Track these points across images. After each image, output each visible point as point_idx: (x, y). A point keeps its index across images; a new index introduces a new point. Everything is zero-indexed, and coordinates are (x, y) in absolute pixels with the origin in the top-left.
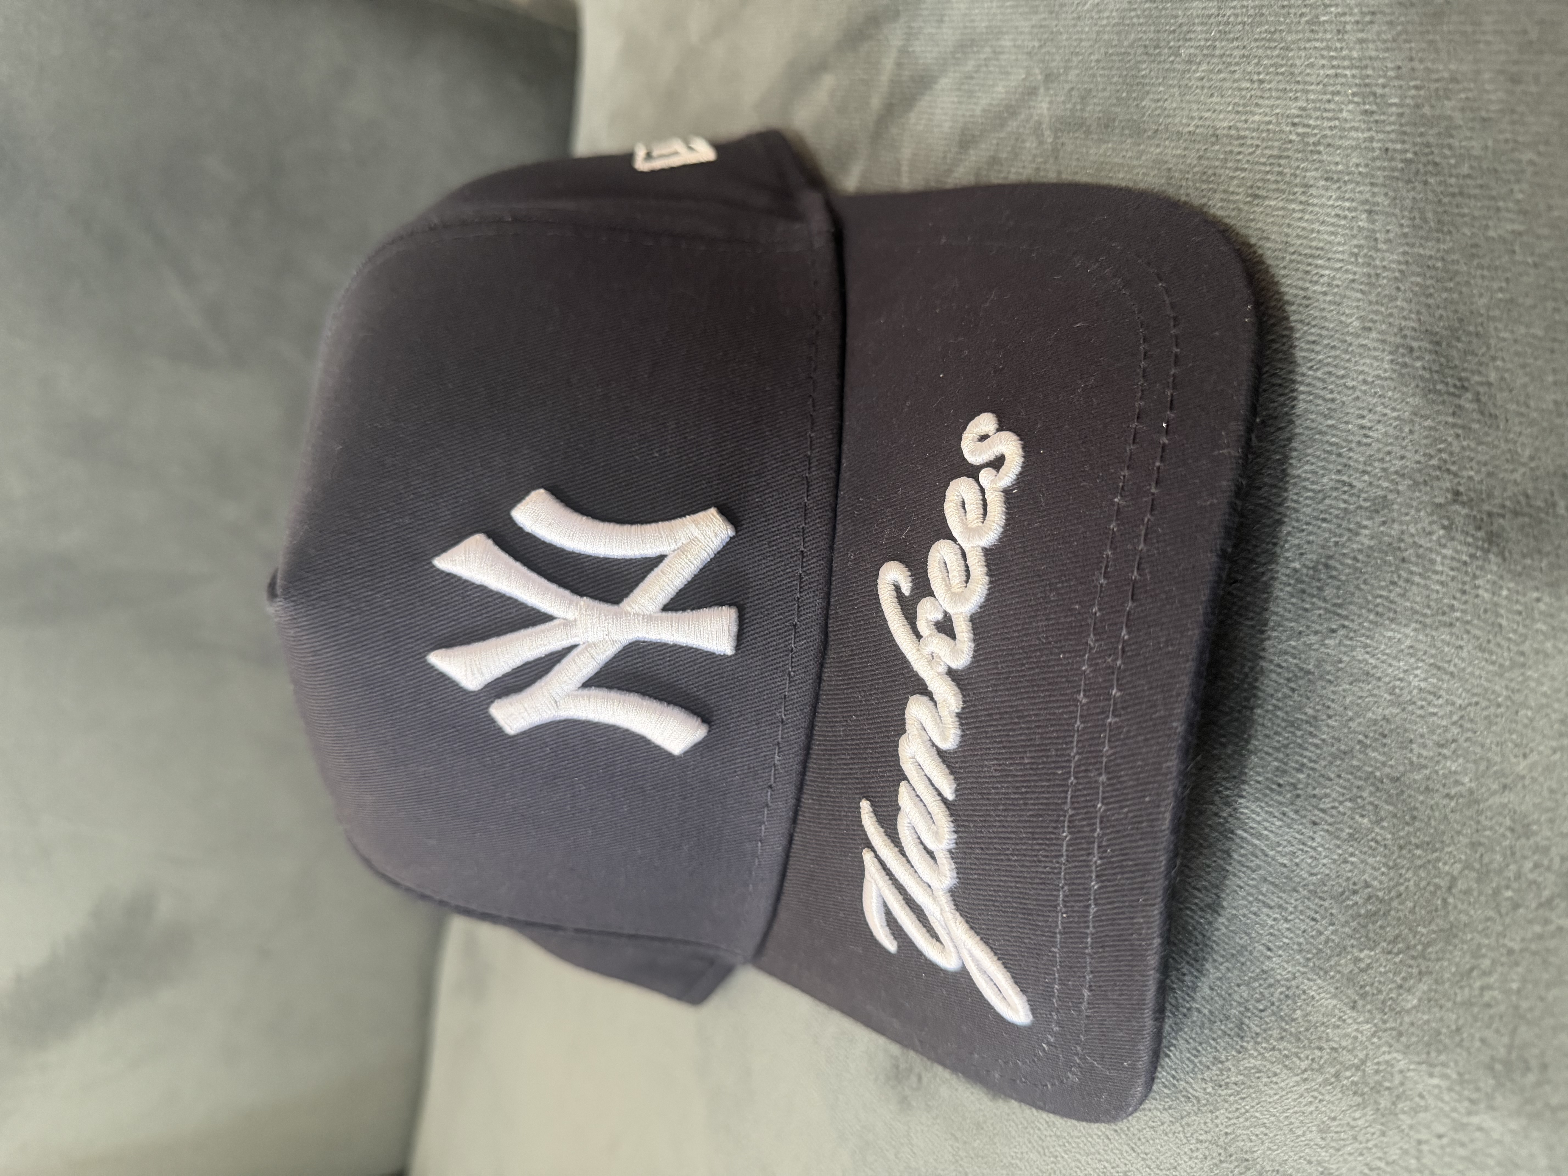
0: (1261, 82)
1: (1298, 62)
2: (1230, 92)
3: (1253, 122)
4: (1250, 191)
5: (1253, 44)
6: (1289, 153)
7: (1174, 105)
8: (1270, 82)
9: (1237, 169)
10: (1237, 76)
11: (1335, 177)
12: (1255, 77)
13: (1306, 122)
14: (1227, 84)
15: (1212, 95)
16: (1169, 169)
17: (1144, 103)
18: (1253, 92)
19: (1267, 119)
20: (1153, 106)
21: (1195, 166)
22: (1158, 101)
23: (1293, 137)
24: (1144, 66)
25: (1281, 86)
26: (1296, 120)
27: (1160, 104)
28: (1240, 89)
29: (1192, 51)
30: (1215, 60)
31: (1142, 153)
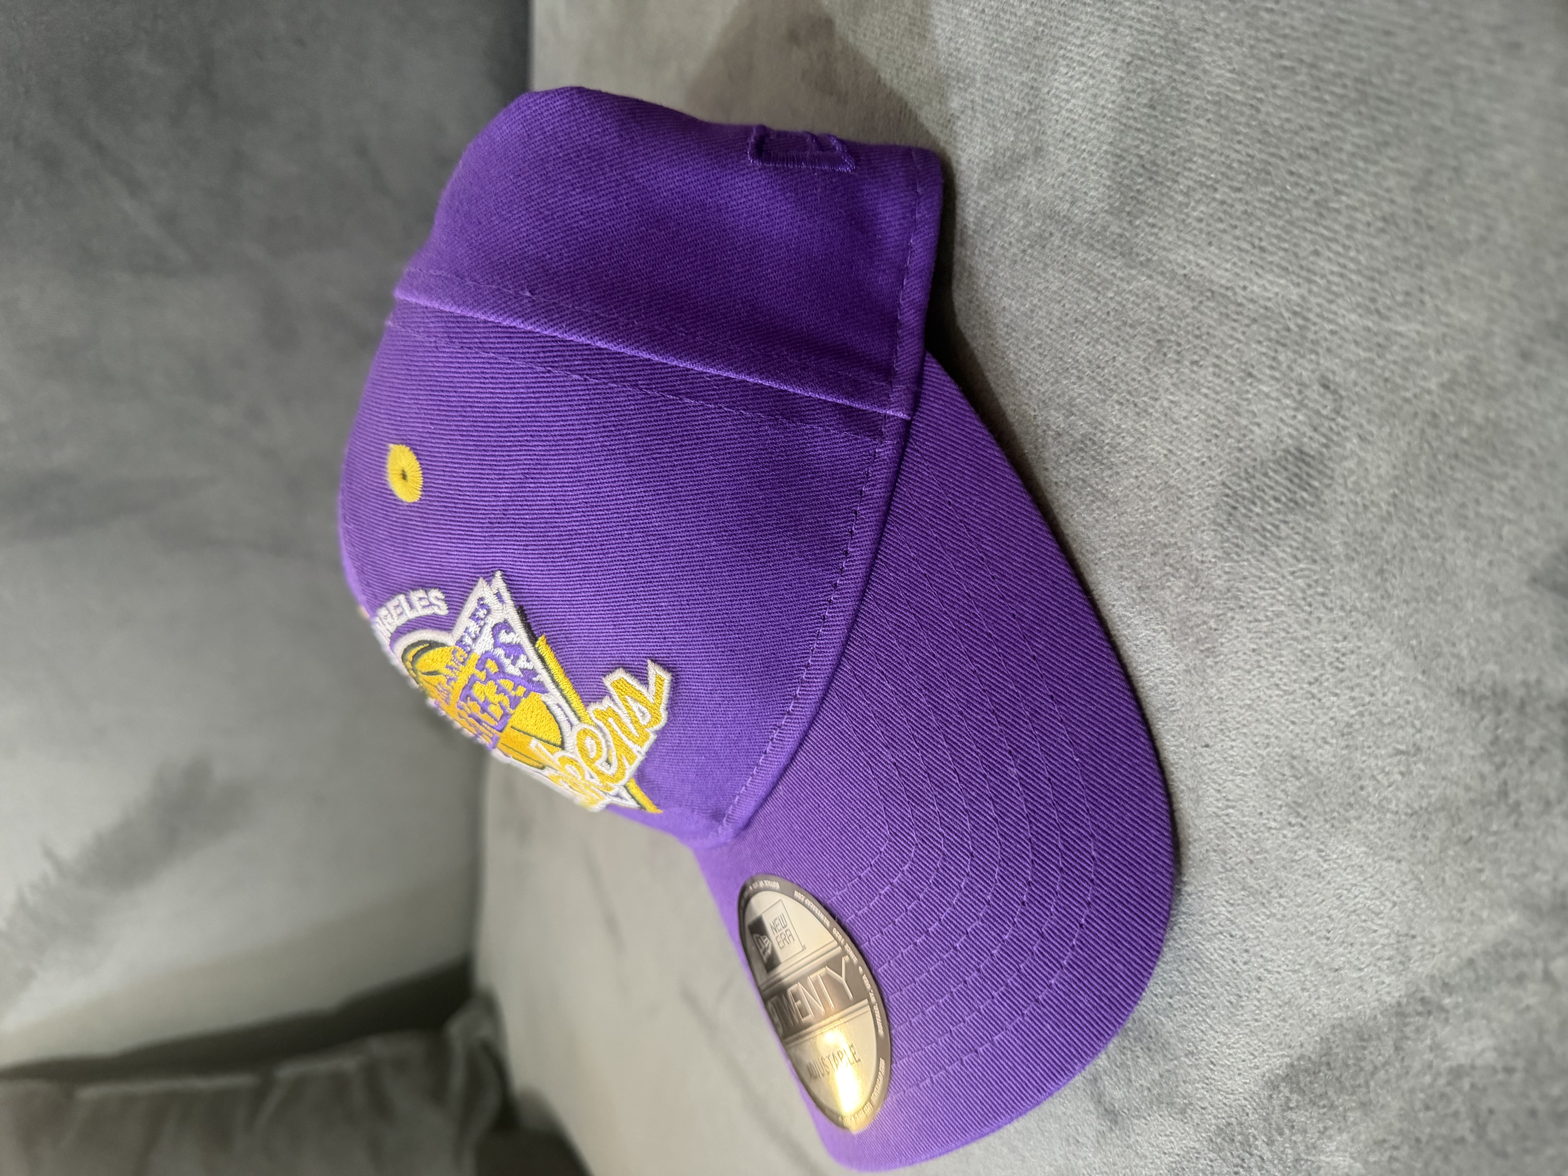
0: (1262, 249)
1: (1304, 244)
2: (1229, 248)
3: (1252, 292)
4: (1243, 367)
5: (1257, 204)
6: (1288, 342)
7: (1170, 239)
8: (1272, 254)
9: (1231, 337)
10: (1238, 232)
11: (1332, 387)
12: (1256, 242)
13: (1305, 313)
14: (1226, 237)
15: (1210, 244)
16: (1161, 309)
17: (1137, 222)
18: (1252, 258)
19: (1266, 294)
20: (1147, 229)
21: (1187, 316)
22: (1153, 226)
23: (1292, 326)
24: (1140, 180)
25: (1284, 264)
26: (1297, 309)
27: (1156, 230)
28: (1240, 249)
29: (1191, 183)
30: (1214, 204)
31: (1134, 277)
